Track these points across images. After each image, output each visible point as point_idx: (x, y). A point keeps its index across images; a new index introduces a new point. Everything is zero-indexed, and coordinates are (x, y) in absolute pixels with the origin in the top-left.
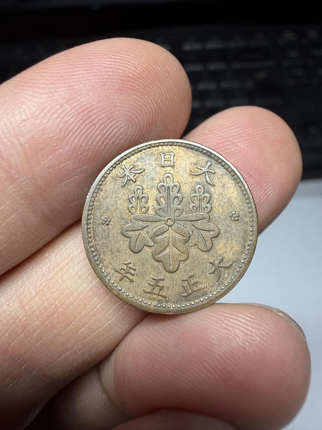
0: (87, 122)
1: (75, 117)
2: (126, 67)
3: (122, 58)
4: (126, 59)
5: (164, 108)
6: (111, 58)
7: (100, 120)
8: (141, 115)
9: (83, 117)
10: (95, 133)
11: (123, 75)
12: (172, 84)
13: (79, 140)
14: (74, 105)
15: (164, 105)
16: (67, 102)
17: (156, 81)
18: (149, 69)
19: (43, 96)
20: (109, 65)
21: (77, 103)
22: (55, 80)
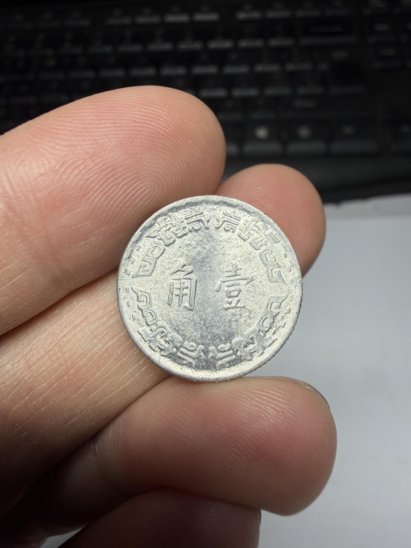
0: (110, 180)
2: (157, 123)
10: (118, 193)
16: (90, 157)
17: (189, 139)
18: (181, 127)
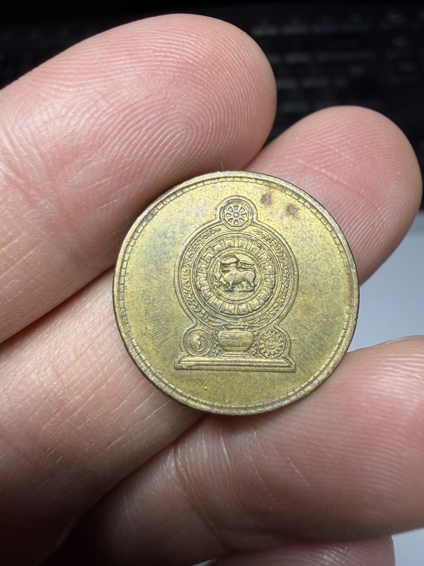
0: (131, 123)
1: (114, 118)
2: (184, 51)
3: (179, 39)
4: (185, 40)
5: (236, 108)
6: (164, 39)
7: (148, 122)
8: (205, 115)
9: (125, 117)
10: (141, 140)
11: (180, 61)
12: (249, 76)
13: (119, 150)
14: (112, 101)
15: (237, 103)
16: (103, 97)
17: (226, 70)
18: (215, 54)
19: (71, 90)
20: (160, 47)
21: (117, 98)
22: (86, 69)
